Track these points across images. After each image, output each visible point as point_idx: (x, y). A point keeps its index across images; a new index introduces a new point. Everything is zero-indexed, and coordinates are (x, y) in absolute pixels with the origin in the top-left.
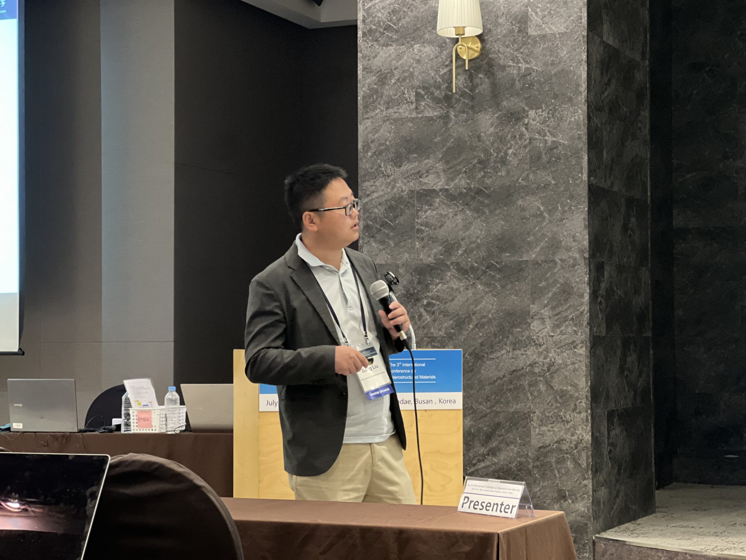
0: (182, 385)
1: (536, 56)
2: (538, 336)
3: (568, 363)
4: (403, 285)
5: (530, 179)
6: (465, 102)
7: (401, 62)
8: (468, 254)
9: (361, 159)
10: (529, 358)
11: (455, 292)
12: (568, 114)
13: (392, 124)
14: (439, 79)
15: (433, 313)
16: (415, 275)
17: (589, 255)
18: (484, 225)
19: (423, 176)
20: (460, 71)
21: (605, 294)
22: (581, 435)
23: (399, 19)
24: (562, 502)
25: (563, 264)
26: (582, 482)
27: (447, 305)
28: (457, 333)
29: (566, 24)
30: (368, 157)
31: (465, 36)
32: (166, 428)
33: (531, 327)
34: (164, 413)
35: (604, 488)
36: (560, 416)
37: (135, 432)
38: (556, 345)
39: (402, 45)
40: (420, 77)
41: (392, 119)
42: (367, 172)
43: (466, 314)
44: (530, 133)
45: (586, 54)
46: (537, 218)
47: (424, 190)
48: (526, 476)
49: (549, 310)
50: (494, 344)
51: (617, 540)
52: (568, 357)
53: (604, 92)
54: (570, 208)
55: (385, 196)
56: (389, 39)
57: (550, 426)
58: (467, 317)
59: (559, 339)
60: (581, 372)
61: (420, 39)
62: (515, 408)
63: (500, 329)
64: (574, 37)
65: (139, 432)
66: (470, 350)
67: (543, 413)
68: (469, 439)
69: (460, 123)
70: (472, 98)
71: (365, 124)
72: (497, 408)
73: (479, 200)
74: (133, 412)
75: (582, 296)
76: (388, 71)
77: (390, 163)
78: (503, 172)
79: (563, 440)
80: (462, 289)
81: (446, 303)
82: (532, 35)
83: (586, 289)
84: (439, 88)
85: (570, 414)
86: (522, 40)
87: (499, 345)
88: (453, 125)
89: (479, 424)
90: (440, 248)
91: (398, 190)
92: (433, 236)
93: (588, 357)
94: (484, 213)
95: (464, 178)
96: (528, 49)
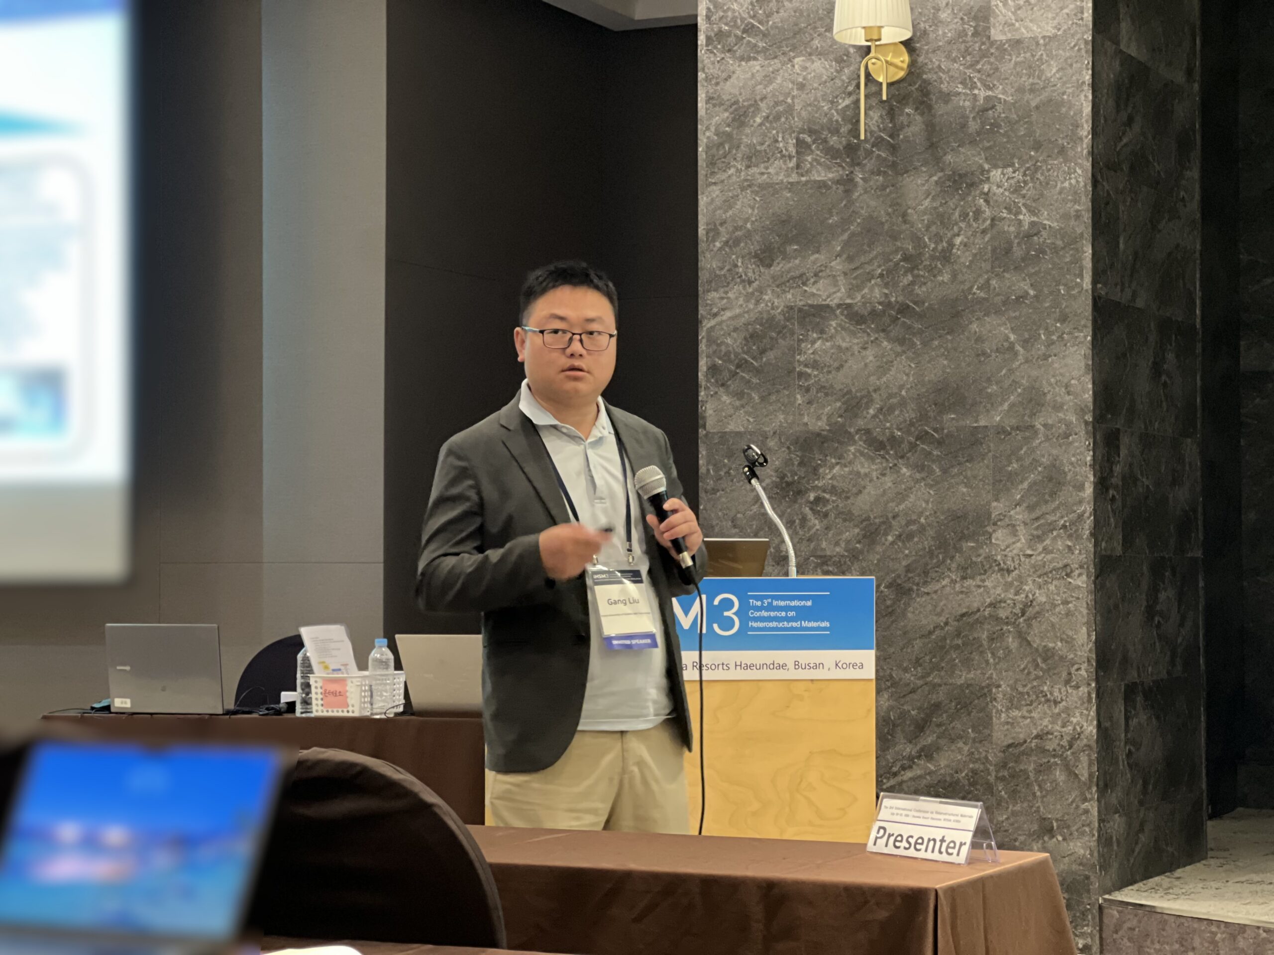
0: (397, 636)
1: (1003, 77)
2: (1006, 556)
3: (1056, 602)
4: (774, 467)
5: (992, 287)
6: (880, 155)
7: (771, 88)
8: (885, 415)
9: (703, 252)
10: (988, 593)
11: (863, 479)
12: (1057, 176)
13: (757, 193)
14: (836, 117)
15: (826, 515)
16: (795, 451)
17: (1094, 418)
18: (913, 365)
19: (808, 283)
20: (874, 101)
21: (1120, 483)
22: (1079, 724)
23: (770, 13)
24: (1046, 838)
25: (1049, 433)
26: (1080, 804)
27: (849, 502)
28: (865, 550)
29: (1056, 22)
30: (715, 249)
31: (882, 42)
32: (372, 709)
33: (993, 541)
34: (367, 682)
35: (1120, 816)
36: (1042, 692)
37: (320, 714)
38: (1036, 571)
39: (773, 58)
40: (804, 113)
41: (755, 185)
42: (713, 276)
43: (881, 516)
44: (993, 207)
45: (1090, 72)
46: (1004, 353)
47: (811, 306)
48: (984, 794)
49: (1024, 511)
50: (929, 567)
51: (1141, 905)
52: (1055, 592)
53: (1121, 139)
54: (1061, 337)
55: (744, 317)
56: (752, 49)
57: (1025, 708)
58: (884, 523)
59: (1042, 560)
60: (1079, 617)
61: (805, 47)
62: (965, 678)
63: (940, 542)
64: (1069, 44)
65: (325, 714)
66: (889, 579)
67: (1014, 688)
68: (886, 730)
69: (873, 191)
70: (893, 149)
71: (710, 193)
72: (933, 678)
73: (904, 322)
74: (316, 682)
75: (1081, 487)
76: (750, 102)
77: (752, 261)
78: (945, 275)
79: (1048, 733)
80: (874, 474)
81: (847, 498)
82: (996, 41)
83: (1089, 475)
84: (836, 131)
85: (1060, 689)
86: (980, 49)
87: (937, 569)
88: (861, 195)
89: (903, 705)
90: (838, 404)
91: (767, 305)
92: (826, 385)
93: (1091, 593)
94: (914, 344)
95: (879, 285)
96: (991, 64)
